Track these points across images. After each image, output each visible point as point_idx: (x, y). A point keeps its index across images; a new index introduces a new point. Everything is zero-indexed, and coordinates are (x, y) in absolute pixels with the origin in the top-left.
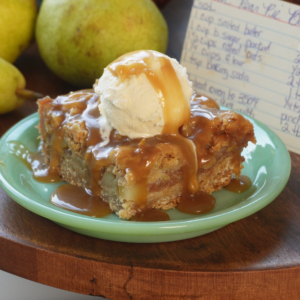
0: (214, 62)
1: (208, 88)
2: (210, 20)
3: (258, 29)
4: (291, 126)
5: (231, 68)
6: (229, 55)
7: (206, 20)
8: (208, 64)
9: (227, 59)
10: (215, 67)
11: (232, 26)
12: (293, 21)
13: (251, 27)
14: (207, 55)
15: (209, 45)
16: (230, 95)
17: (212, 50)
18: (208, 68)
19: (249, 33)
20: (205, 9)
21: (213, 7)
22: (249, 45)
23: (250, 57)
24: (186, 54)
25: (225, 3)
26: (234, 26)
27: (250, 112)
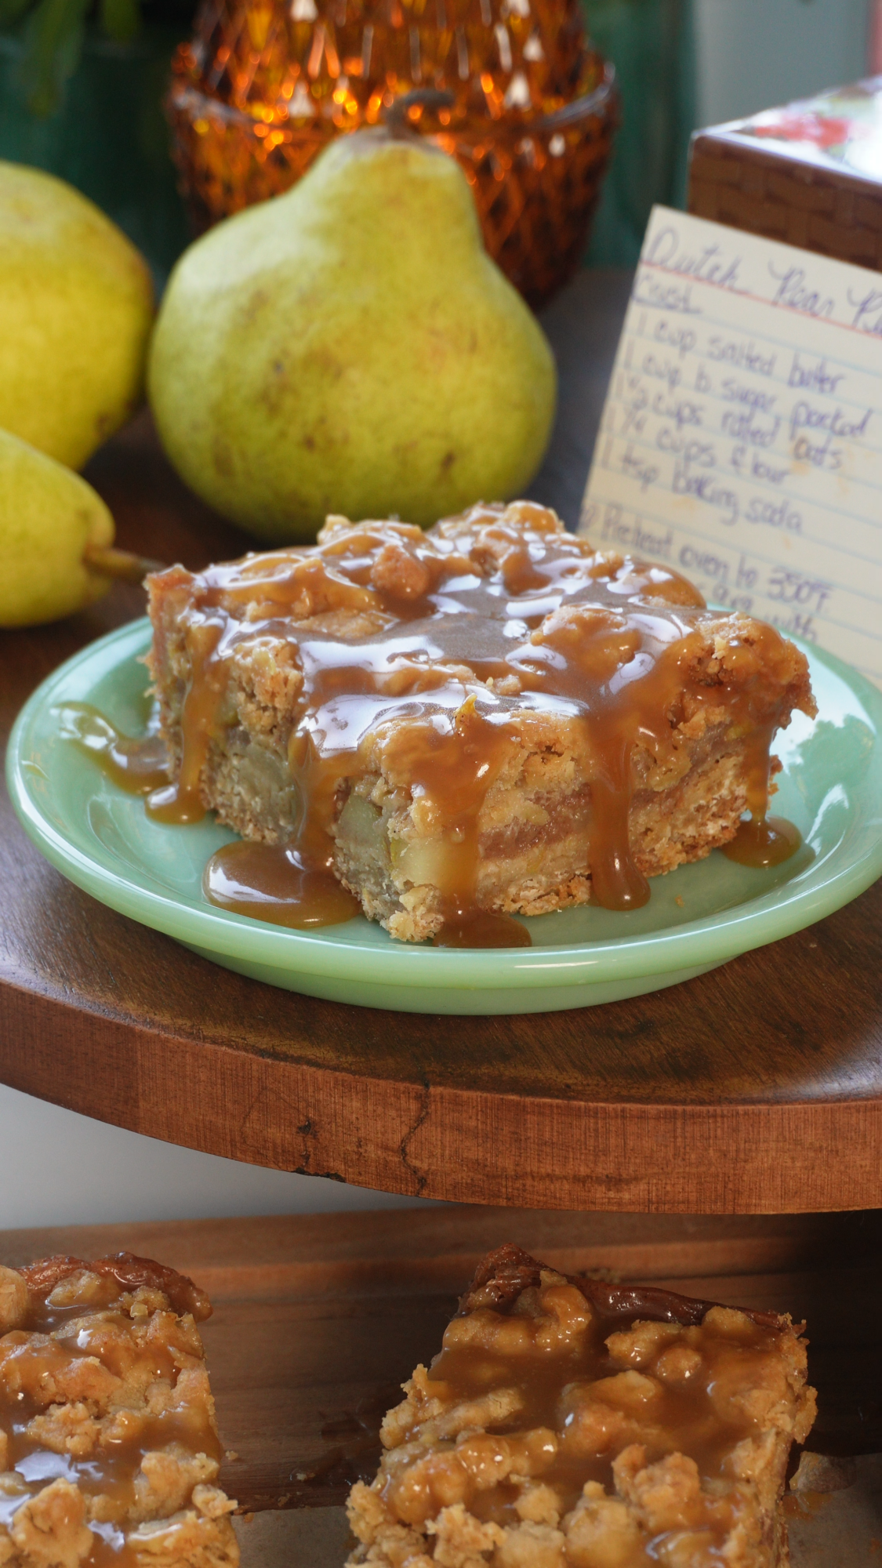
0: (696, 471)
2: (684, 342)
3: (831, 371)
5: (747, 489)
6: (742, 450)
7: (673, 342)
8: (677, 476)
9: (735, 462)
13: (809, 364)
14: (675, 448)
15: (680, 419)
16: (741, 572)
17: (690, 432)
18: (675, 489)
19: (803, 382)
20: (671, 307)
21: (694, 302)
22: (803, 417)
23: (807, 455)
24: (609, 444)
25: (731, 289)
26: (758, 358)
27: (803, 627)
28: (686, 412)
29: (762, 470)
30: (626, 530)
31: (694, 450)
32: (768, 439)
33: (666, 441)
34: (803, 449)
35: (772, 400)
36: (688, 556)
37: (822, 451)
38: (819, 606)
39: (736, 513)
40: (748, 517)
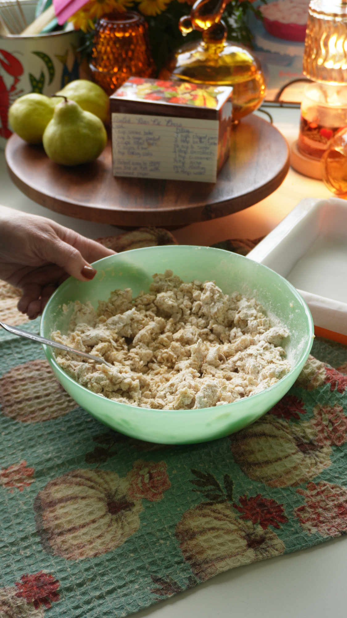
0: (131, 151)
1: (131, 163)
2: (124, 133)
3: (151, 132)
4: (180, 170)
5: (141, 152)
6: (139, 146)
7: (122, 133)
8: (128, 152)
9: (138, 148)
10: (133, 153)
11: (137, 133)
12: (169, 125)
13: (147, 131)
14: (127, 148)
16: (144, 164)
17: (128, 145)
18: (128, 154)
19: (147, 134)
20: (120, 128)
21: (124, 126)
22: (148, 139)
24: (115, 150)
25: (130, 123)
27: (157, 169)
28: (127, 143)
29: (143, 148)
30: (121, 162)
31: (130, 148)
32: (143, 144)
33: (125, 148)
34: (149, 144)
35: (142, 138)
36: (134, 163)
37: (153, 143)
38: (159, 165)
39: (140, 155)
40: (143, 156)
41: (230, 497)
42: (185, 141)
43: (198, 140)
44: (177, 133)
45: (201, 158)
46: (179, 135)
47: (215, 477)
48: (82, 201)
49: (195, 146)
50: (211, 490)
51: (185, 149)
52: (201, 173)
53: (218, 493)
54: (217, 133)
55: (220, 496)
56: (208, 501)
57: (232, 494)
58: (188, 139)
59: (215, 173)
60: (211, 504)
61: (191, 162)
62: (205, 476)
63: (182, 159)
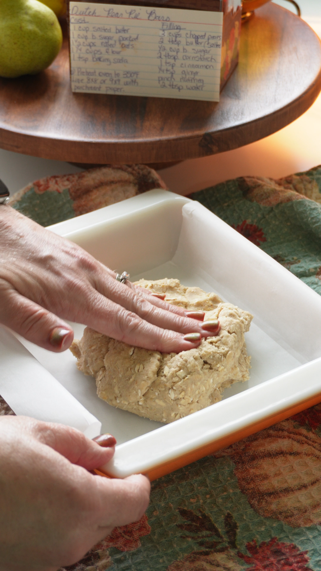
0: (97, 56)
1: (97, 74)
2: (86, 30)
3: (126, 28)
4: (167, 83)
5: (111, 57)
6: (108, 49)
7: (84, 30)
8: (93, 58)
9: (107, 52)
10: (99, 59)
11: (105, 30)
12: (151, 18)
13: (120, 28)
14: (91, 52)
15: (90, 46)
16: (115, 74)
17: (93, 48)
18: (93, 61)
19: (119, 32)
20: (81, 23)
21: (86, 21)
22: (121, 38)
23: (125, 47)
24: (74, 56)
25: (95, 16)
26: (106, 29)
27: (134, 82)
28: (91, 44)
29: (114, 52)
30: (83, 72)
31: (96, 52)
32: (114, 46)
33: (88, 51)
34: (123, 46)
35: (113, 37)
36: (101, 74)
37: (128, 45)
38: (137, 77)
39: (110, 62)
40: (114, 63)
41: (233, 544)
42: (175, 41)
43: (193, 40)
44: (164, 30)
45: (197, 66)
46: (166, 33)
47: (212, 519)
48: (26, 128)
49: (189, 48)
50: (207, 536)
51: (174, 54)
52: (197, 88)
53: (215, 539)
54: (220, 30)
55: (220, 542)
56: (203, 549)
57: (235, 540)
58: (178, 39)
59: (218, 88)
60: (207, 554)
61: (184, 72)
62: (198, 517)
63: (170, 68)
